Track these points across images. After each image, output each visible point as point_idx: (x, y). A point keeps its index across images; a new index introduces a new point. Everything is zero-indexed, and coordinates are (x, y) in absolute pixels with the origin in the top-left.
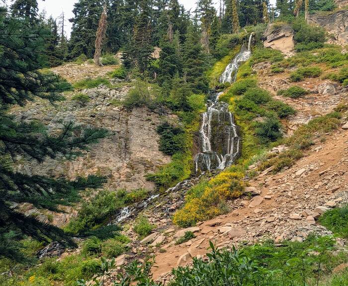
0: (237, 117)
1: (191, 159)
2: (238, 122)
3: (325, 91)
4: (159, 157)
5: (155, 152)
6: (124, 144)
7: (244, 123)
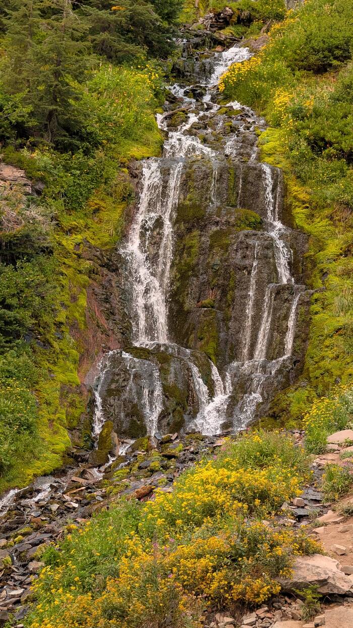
0: (295, 188)
1: (75, 377)
2: (300, 213)
7: (325, 222)
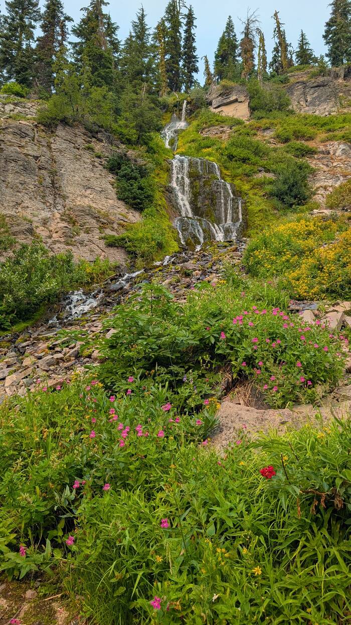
0: (225, 171)
1: (170, 224)
3: (339, 152)
4: (119, 210)
5: (111, 201)
6: (48, 180)
7: (239, 181)
